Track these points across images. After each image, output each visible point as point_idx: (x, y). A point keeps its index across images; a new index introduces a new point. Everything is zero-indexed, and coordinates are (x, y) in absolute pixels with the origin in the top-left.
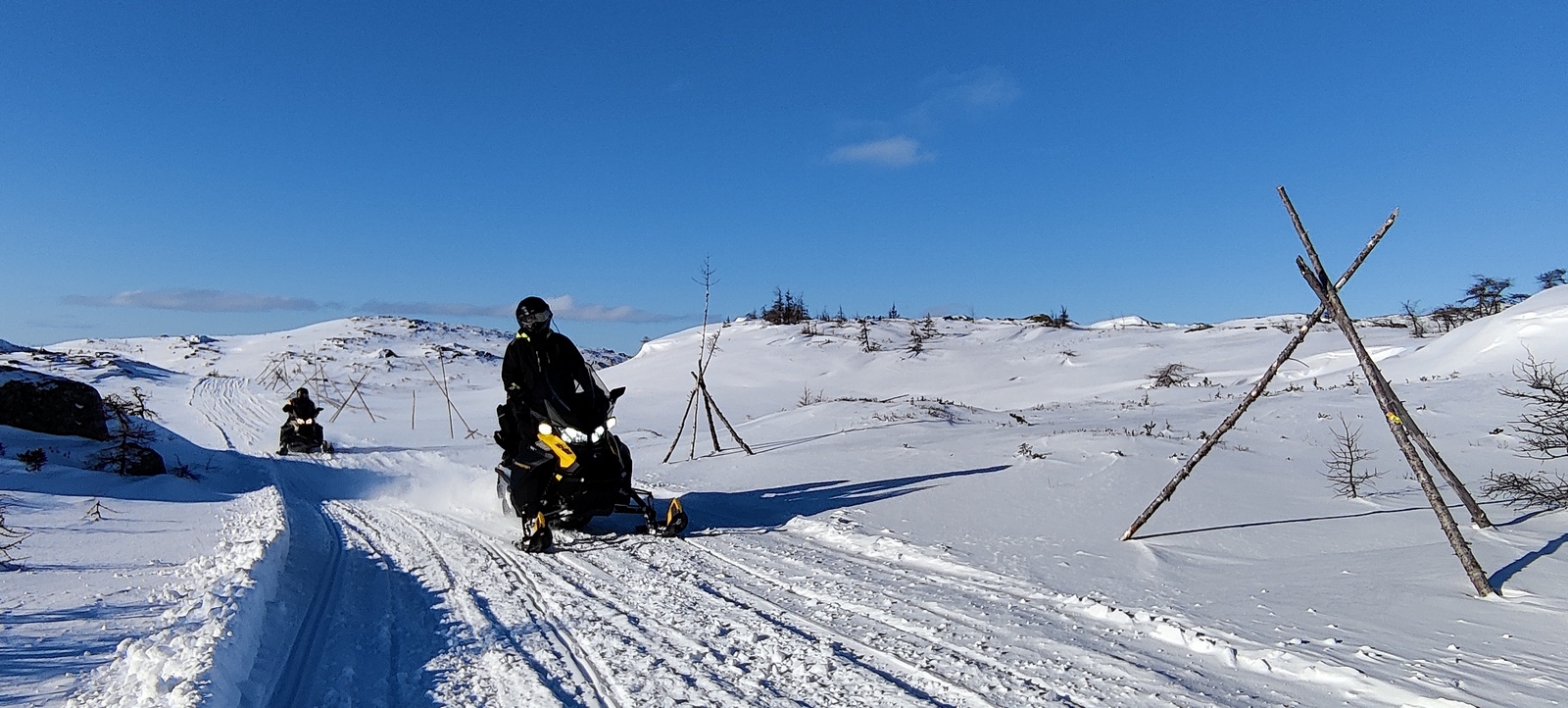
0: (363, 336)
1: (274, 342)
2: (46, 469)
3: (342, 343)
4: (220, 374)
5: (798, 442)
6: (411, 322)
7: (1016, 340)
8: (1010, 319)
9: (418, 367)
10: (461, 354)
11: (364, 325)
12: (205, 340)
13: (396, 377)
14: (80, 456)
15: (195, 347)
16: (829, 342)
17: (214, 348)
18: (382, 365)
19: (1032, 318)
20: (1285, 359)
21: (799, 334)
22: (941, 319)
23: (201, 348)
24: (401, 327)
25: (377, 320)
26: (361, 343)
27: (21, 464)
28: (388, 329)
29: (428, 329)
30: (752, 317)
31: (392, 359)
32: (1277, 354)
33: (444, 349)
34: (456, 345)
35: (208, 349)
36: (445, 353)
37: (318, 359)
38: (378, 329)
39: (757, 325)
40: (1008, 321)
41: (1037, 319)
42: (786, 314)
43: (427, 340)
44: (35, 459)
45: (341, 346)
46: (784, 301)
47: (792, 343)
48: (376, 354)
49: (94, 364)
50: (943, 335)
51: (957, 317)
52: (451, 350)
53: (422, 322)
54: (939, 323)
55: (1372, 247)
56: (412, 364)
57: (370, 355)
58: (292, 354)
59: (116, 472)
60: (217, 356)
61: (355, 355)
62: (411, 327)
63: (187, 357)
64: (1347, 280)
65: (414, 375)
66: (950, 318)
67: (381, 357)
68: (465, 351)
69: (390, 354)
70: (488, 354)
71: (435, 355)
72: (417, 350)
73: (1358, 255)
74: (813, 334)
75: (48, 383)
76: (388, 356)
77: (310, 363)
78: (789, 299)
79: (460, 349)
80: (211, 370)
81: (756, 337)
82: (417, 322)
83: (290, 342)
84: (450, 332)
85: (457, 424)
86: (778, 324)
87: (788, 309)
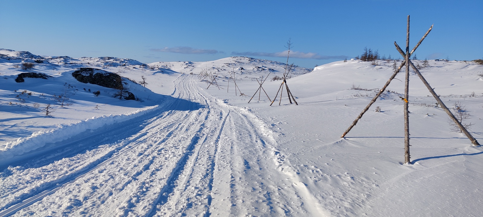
0: (235, 63)
1: (208, 64)
2: (99, 96)
3: (228, 65)
4: (193, 73)
5: (316, 102)
6: (249, 58)
7: (463, 70)
8: (465, 61)
9: (250, 73)
10: (264, 69)
11: (235, 59)
12: (190, 63)
13: (243, 76)
14: (112, 93)
15: (187, 65)
16: (381, 68)
17: (192, 65)
18: (239, 72)
19: (475, 61)
20: (392, 79)
21: (370, 65)
22: (434, 61)
23: (189, 65)
24: (246, 60)
25: (239, 58)
26: (234, 65)
27: (94, 94)
28: (242, 61)
29: (255, 61)
30: (357, 58)
31: (242, 70)
32: (390, 77)
33: (259, 68)
34: (263, 66)
35: (190, 66)
36: (259, 69)
37: (221, 70)
38: (239, 61)
39: (357, 61)
40: (463, 62)
41: (477, 61)
42: (368, 57)
43: (254, 64)
44: (98, 93)
45: (228, 66)
46: (368, 52)
47: (368, 68)
48: (238, 69)
49: (154, 69)
50: (432, 67)
51: (442, 60)
52: (261, 68)
53: (253, 59)
54: (431, 62)
55: (424, 39)
56: (248, 72)
57: (236, 69)
58: (214, 68)
59: (119, 98)
60: (193, 68)
61: (231, 69)
62: (249, 60)
63: (185, 68)
64: (415, 50)
65: (249, 76)
66: (438, 60)
67: (239, 70)
68: (265, 68)
69: (242, 69)
70: (272, 69)
71: (256, 69)
72: (250, 68)
73: (419, 41)
74: (376, 65)
75: (107, 74)
76: (241, 69)
77: (218, 71)
78: (370, 52)
79: (264, 68)
80: (191, 72)
81: (355, 66)
82: (251, 58)
83: (213, 64)
84: (261, 62)
85: (238, 92)
86: (365, 61)
87: (369, 56)
